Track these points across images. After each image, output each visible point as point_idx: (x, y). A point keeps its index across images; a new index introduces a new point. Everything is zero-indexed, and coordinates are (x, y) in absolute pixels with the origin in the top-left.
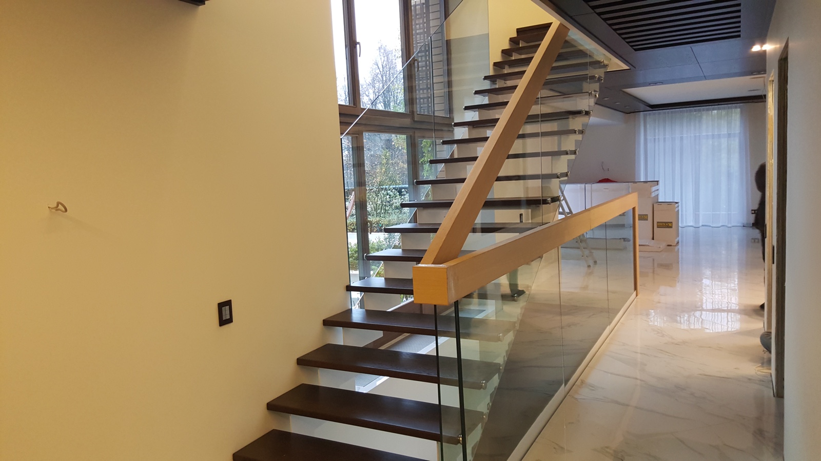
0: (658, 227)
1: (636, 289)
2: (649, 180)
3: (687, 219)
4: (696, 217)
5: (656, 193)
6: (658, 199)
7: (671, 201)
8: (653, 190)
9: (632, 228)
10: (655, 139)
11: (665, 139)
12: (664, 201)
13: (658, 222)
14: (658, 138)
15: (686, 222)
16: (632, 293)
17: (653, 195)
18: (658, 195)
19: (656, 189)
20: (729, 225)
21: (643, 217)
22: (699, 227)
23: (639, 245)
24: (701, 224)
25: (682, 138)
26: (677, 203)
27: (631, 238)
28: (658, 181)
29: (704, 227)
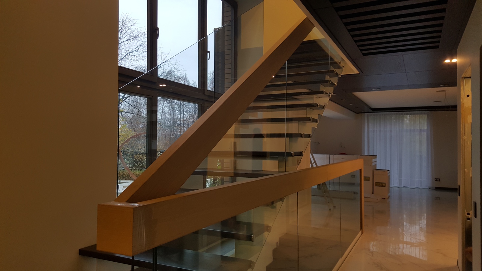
0: (376, 186)
1: (361, 228)
2: (370, 155)
3: (394, 182)
4: (400, 181)
5: (375, 163)
6: (376, 167)
7: (384, 169)
8: (373, 161)
9: (359, 186)
10: (374, 130)
11: (380, 131)
12: (379, 169)
13: (376, 182)
14: (376, 130)
15: (394, 184)
16: (359, 232)
17: (373, 164)
18: (376, 164)
19: (375, 161)
20: (421, 188)
21: (367, 179)
22: (402, 188)
23: (364, 197)
24: (403, 186)
25: (391, 131)
26: (388, 171)
27: (359, 192)
28: (376, 156)
29: (404, 188)
